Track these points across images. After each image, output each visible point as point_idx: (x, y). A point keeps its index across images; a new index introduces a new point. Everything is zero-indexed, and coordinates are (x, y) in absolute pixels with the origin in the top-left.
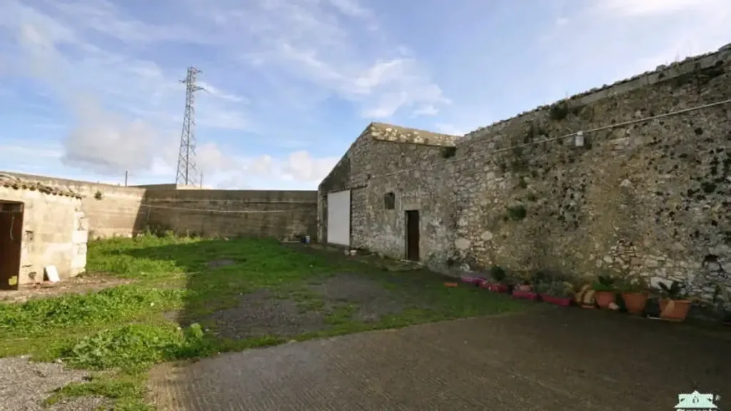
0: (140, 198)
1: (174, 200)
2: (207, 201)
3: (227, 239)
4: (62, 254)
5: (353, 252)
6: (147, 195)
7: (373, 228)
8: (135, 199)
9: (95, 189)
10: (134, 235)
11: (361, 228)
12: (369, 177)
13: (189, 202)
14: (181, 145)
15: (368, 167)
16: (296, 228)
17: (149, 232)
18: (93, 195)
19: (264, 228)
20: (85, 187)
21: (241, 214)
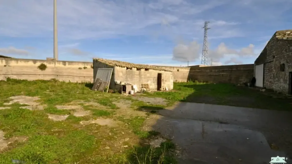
0: (189, 70)
1: (199, 71)
2: (208, 71)
3: (215, 84)
4: (169, 85)
5: (264, 90)
6: (191, 69)
7: (275, 80)
8: (187, 71)
9: (177, 68)
10: (187, 81)
11: (271, 80)
12: (274, 57)
13: (203, 71)
14: (203, 51)
15: (274, 52)
16: (243, 80)
17: (191, 81)
18: (177, 70)
19: (230, 80)
20: (175, 68)
21: (220, 74)
